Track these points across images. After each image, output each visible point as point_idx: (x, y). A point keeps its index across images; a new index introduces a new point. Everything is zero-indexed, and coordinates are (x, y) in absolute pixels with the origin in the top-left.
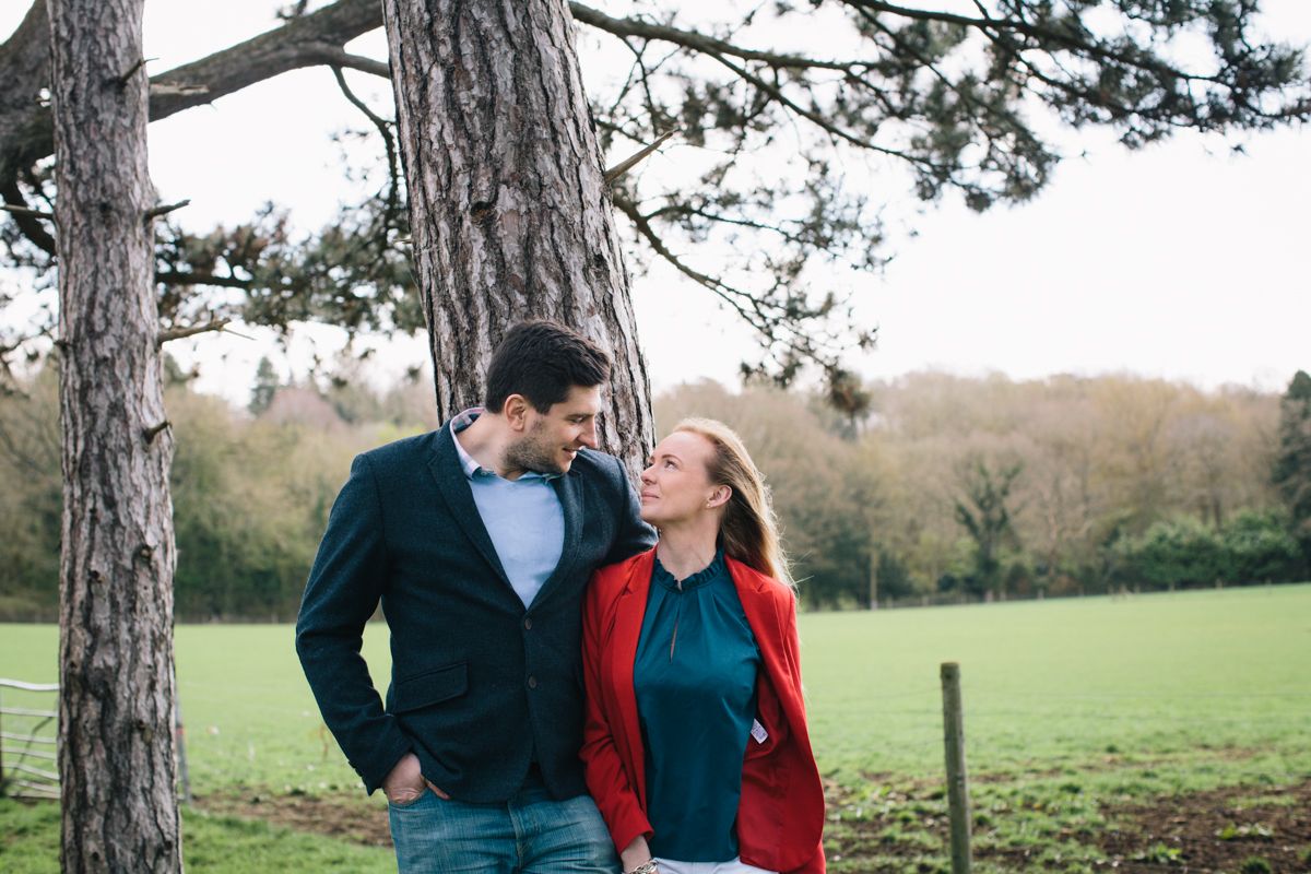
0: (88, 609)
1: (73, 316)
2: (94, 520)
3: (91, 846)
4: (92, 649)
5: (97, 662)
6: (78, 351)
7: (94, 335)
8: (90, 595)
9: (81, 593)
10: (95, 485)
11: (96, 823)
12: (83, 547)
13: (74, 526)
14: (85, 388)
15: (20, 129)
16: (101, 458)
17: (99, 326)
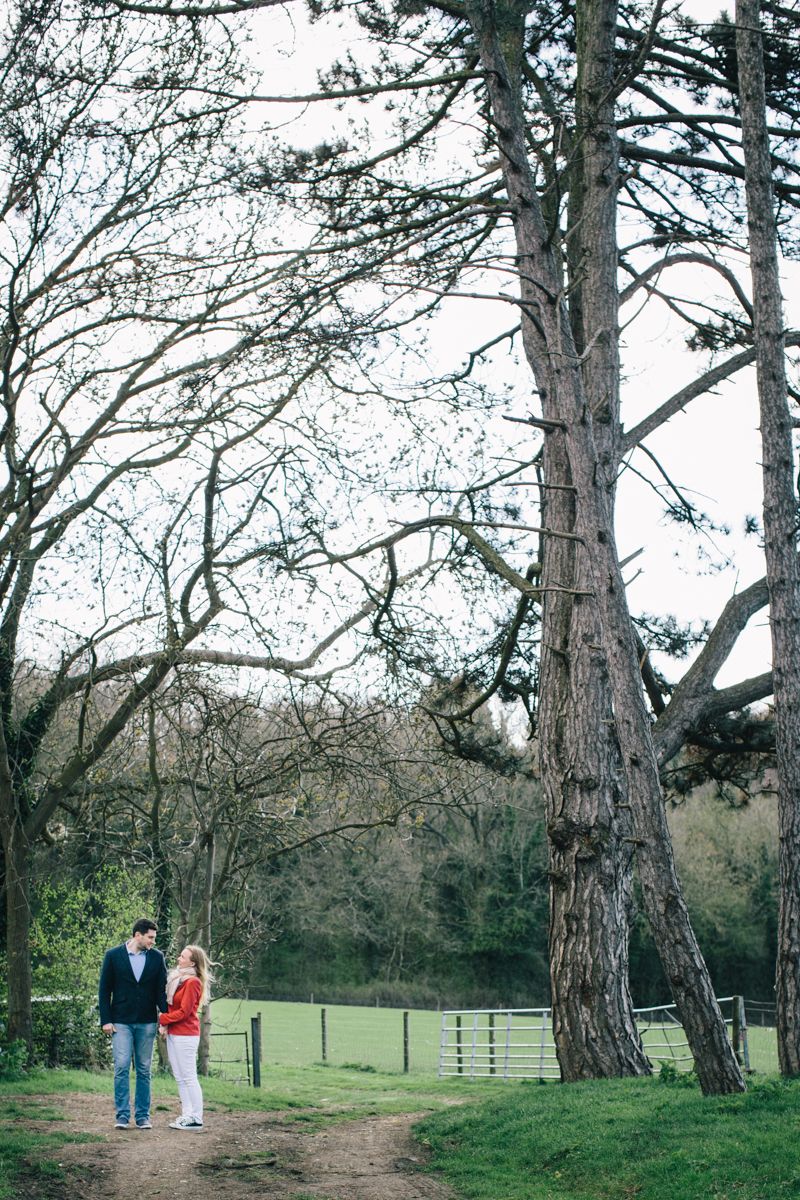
0: (790, 932)
1: (786, 829)
2: (792, 901)
3: (789, 1014)
4: (790, 946)
5: (792, 950)
6: (788, 842)
7: (793, 836)
8: (790, 927)
9: (787, 926)
10: (793, 888)
11: (791, 1006)
12: (788, 910)
13: (785, 903)
14: (790, 854)
15: (706, 704)
16: (795, 879)
17: (796, 832)
